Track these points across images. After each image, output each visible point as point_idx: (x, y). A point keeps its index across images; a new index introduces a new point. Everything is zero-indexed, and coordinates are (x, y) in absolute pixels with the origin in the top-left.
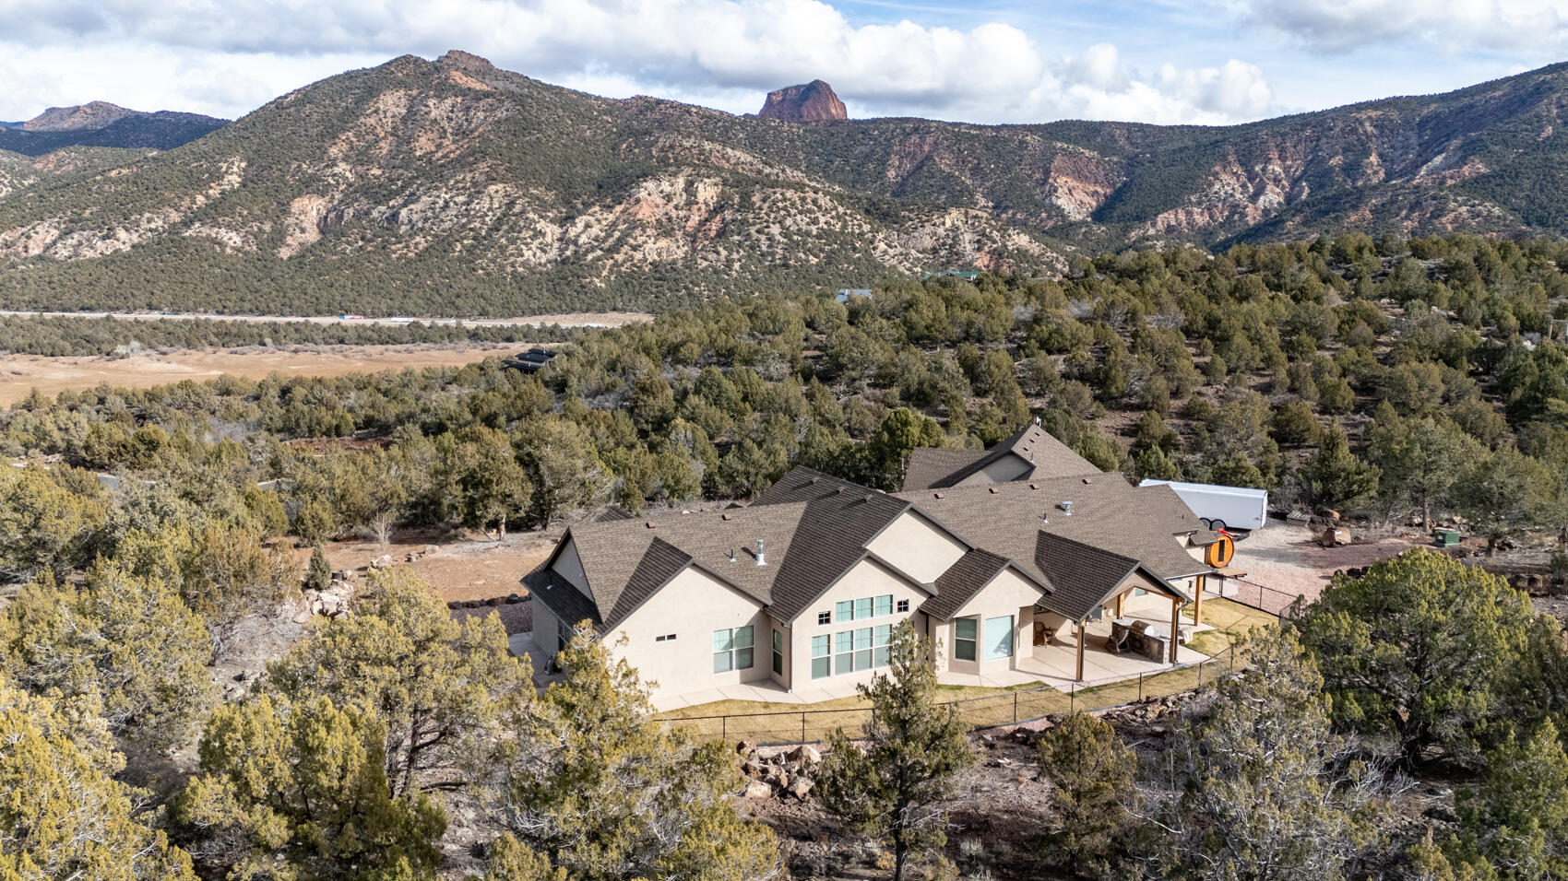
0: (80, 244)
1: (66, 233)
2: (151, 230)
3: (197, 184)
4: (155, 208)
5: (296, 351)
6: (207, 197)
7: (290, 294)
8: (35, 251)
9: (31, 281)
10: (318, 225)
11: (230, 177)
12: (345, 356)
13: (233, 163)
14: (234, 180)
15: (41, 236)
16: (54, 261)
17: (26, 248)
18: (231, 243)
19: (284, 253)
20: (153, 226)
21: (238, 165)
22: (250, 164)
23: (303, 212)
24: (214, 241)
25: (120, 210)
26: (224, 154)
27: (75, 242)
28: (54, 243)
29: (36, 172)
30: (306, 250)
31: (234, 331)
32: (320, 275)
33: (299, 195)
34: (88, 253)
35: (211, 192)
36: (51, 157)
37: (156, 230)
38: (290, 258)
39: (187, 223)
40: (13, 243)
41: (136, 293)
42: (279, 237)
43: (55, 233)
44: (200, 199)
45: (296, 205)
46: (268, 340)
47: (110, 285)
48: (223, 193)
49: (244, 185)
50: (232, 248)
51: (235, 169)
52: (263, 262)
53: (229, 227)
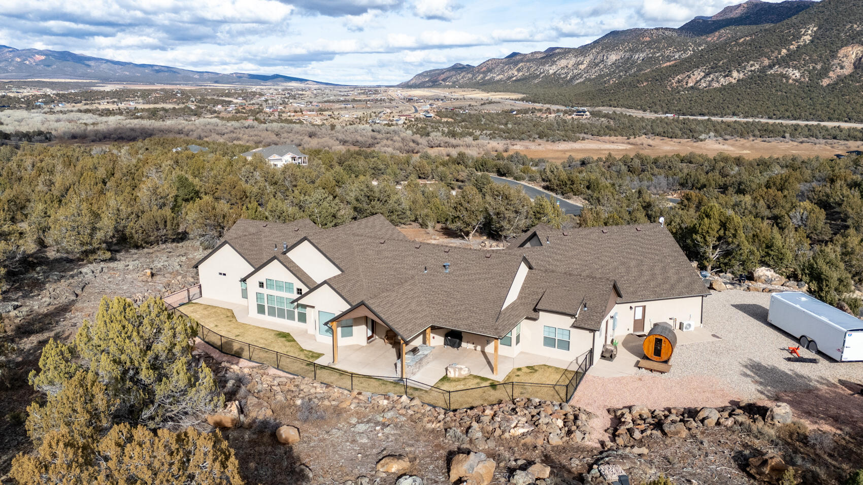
0: (713, 79)
1: (707, 75)
2: (751, 71)
3: (785, 42)
4: (756, 59)
5: (802, 142)
6: (788, 50)
7: (818, 107)
8: (691, 84)
9: (682, 100)
10: (854, 64)
11: (805, 37)
12: (832, 147)
13: (809, 29)
14: (807, 38)
15: (695, 77)
16: (698, 89)
17: (687, 82)
18: (794, 77)
19: (825, 82)
20: (753, 68)
21: (812, 29)
22: (820, 28)
23: (846, 56)
24: (783, 76)
25: (738, 61)
26: (804, 23)
27: (710, 79)
28: (701, 79)
29: (706, 43)
30: (841, 79)
31: (771, 128)
32: (843, 95)
33: (846, 45)
34: (715, 85)
35: (791, 47)
36: (717, 34)
37: (754, 71)
38: (828, 85)
39: (771, 67)
40: (682, 81)
41: (730, 106)
42: (824, 73)
43: (703, 74)
44: (784, 51)
45: (841, 53)
46: (787, 135)
47: (718, 102)
48: (798, 47)
49: (812, 41)
50: (793, 80)
51: (810, 32)
52: (809, 88)
53: (795, 67)
